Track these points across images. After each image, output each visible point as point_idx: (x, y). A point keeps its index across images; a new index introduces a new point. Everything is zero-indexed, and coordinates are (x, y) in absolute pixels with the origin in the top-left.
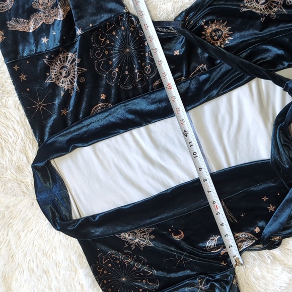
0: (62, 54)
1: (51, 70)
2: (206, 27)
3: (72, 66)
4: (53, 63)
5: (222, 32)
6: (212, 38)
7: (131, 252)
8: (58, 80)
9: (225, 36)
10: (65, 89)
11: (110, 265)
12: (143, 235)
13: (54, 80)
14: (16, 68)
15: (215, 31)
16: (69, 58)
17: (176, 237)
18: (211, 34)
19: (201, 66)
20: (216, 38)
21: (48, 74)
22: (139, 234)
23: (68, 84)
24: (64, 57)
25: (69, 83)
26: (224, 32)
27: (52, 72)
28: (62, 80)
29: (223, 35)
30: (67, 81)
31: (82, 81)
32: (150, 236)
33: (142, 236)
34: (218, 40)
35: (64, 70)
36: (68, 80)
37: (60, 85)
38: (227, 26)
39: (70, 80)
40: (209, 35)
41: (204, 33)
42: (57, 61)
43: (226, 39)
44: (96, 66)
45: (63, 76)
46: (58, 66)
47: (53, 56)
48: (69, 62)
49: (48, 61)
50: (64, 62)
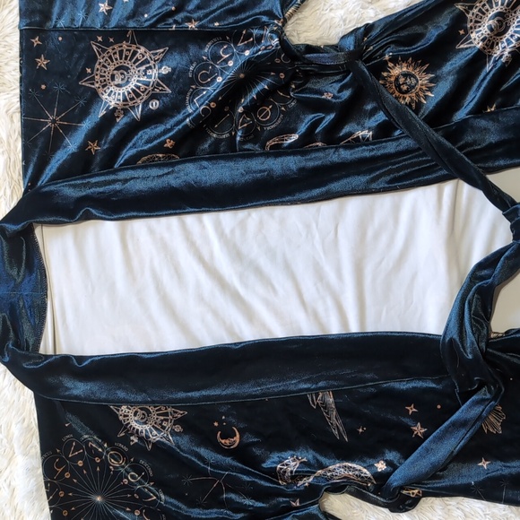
0: (128, 44)
1: (97, 66)
2: (390, 65)
3: (139, 71)
4: (105, 54)
5: (418, 81)
6: (398, 86)
7: (126, 449)
8: (104, 86)
9: (421, 89)
10: (109, 106)
11: (80, 463)
12: (162, 421)
13: (97, 85)
14: (36, 41)
15: (406, 75)
16: (138, 55)
17: (223, 441)
18: (397, 79)
19: (363, 133)
20: (405, 88)
21: (89, 71)
22: (156, 417)
23: (119, 100)
24: (130, 51)
25: (121, 98)
26: (420, 82)
27: (98, 70)
28: (111, 89)
29: (418, 87)
30: (119, 94)
31: (152, 105)
32: (174, 425)
33: (158, 421)
34: (407, 92)
35: (122, 74)
36: (121, 92)
37: (105, 97)
38: (427, 72)
39: (124, 94)
40: (393, 79)
41: (385, 74)
42: (115, 53)
43: (421, 95)
44: (189, 94)
45: (116, 83)
46: (112, 61)
47: (111, 40)
48: (134, 63)
49: (99, 47)
50: (126, 59)
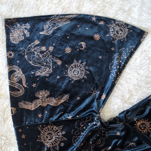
1: (41, 134)
2: (137, 122)
3: (55, 134)
4: (43, 130)
5: (146, 125)
6: (141, 128)
8: (45, 140)
9: (148, 128)
10: (48, 147)
13: (42, 140)
14: (20, 130)
15: (142, 124)
16: (54, 129)
18: (140, 126)
19: (132, 144)
20: (143, 128)
21: (39, 136)
23: (50, 145)
24: (51, 128)
25: (51, 143)
26: (147, 125)
27: (42, 136)
28: (47, 141)
29: (147, 127)
30: (50, 142)
31: (62, 145)
34: (144, 129)
35: (50, 135)
36: (51, 141)
37: (46, 144)
38: (148, 121)
39: (52, 142)
40: (138, 126)
41: (135, 125)
42: (46, 129)
43: (148, 129)
44: (73, 139)
45: (48, 139)
46: (46, 132)
47: (44, 126)
48: (53, 131)
49: (41, 129)
50: (50, 131)
